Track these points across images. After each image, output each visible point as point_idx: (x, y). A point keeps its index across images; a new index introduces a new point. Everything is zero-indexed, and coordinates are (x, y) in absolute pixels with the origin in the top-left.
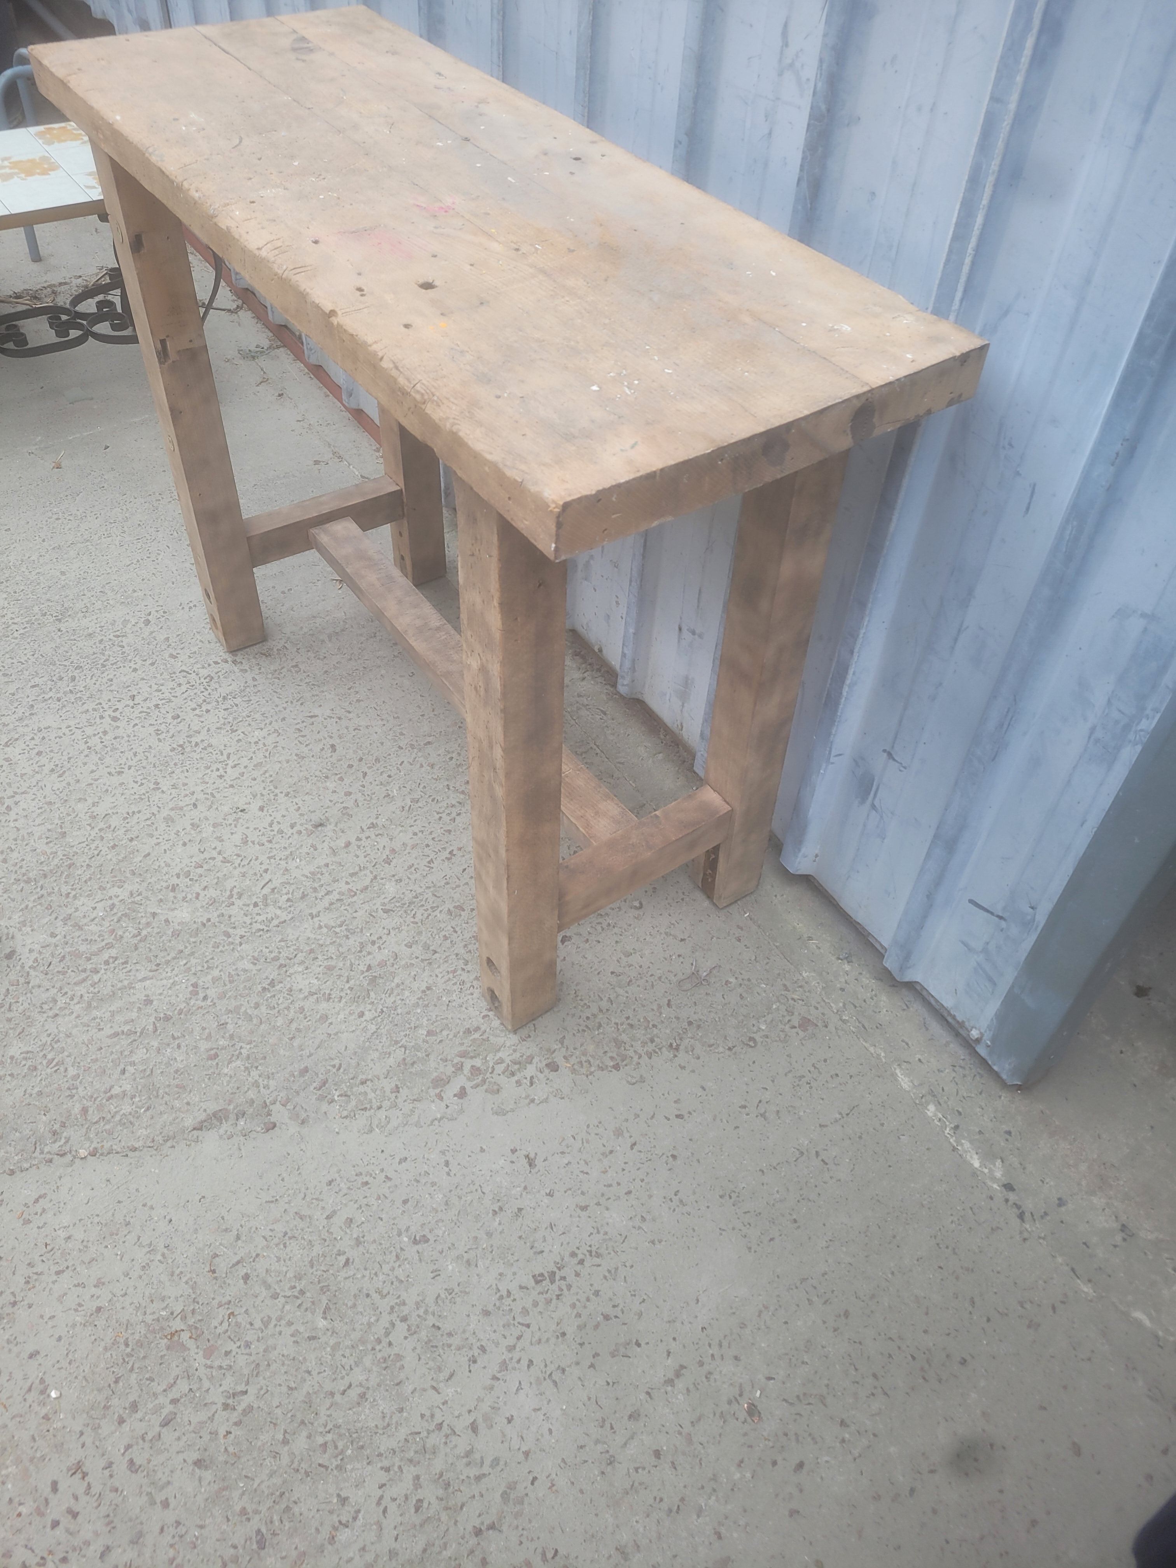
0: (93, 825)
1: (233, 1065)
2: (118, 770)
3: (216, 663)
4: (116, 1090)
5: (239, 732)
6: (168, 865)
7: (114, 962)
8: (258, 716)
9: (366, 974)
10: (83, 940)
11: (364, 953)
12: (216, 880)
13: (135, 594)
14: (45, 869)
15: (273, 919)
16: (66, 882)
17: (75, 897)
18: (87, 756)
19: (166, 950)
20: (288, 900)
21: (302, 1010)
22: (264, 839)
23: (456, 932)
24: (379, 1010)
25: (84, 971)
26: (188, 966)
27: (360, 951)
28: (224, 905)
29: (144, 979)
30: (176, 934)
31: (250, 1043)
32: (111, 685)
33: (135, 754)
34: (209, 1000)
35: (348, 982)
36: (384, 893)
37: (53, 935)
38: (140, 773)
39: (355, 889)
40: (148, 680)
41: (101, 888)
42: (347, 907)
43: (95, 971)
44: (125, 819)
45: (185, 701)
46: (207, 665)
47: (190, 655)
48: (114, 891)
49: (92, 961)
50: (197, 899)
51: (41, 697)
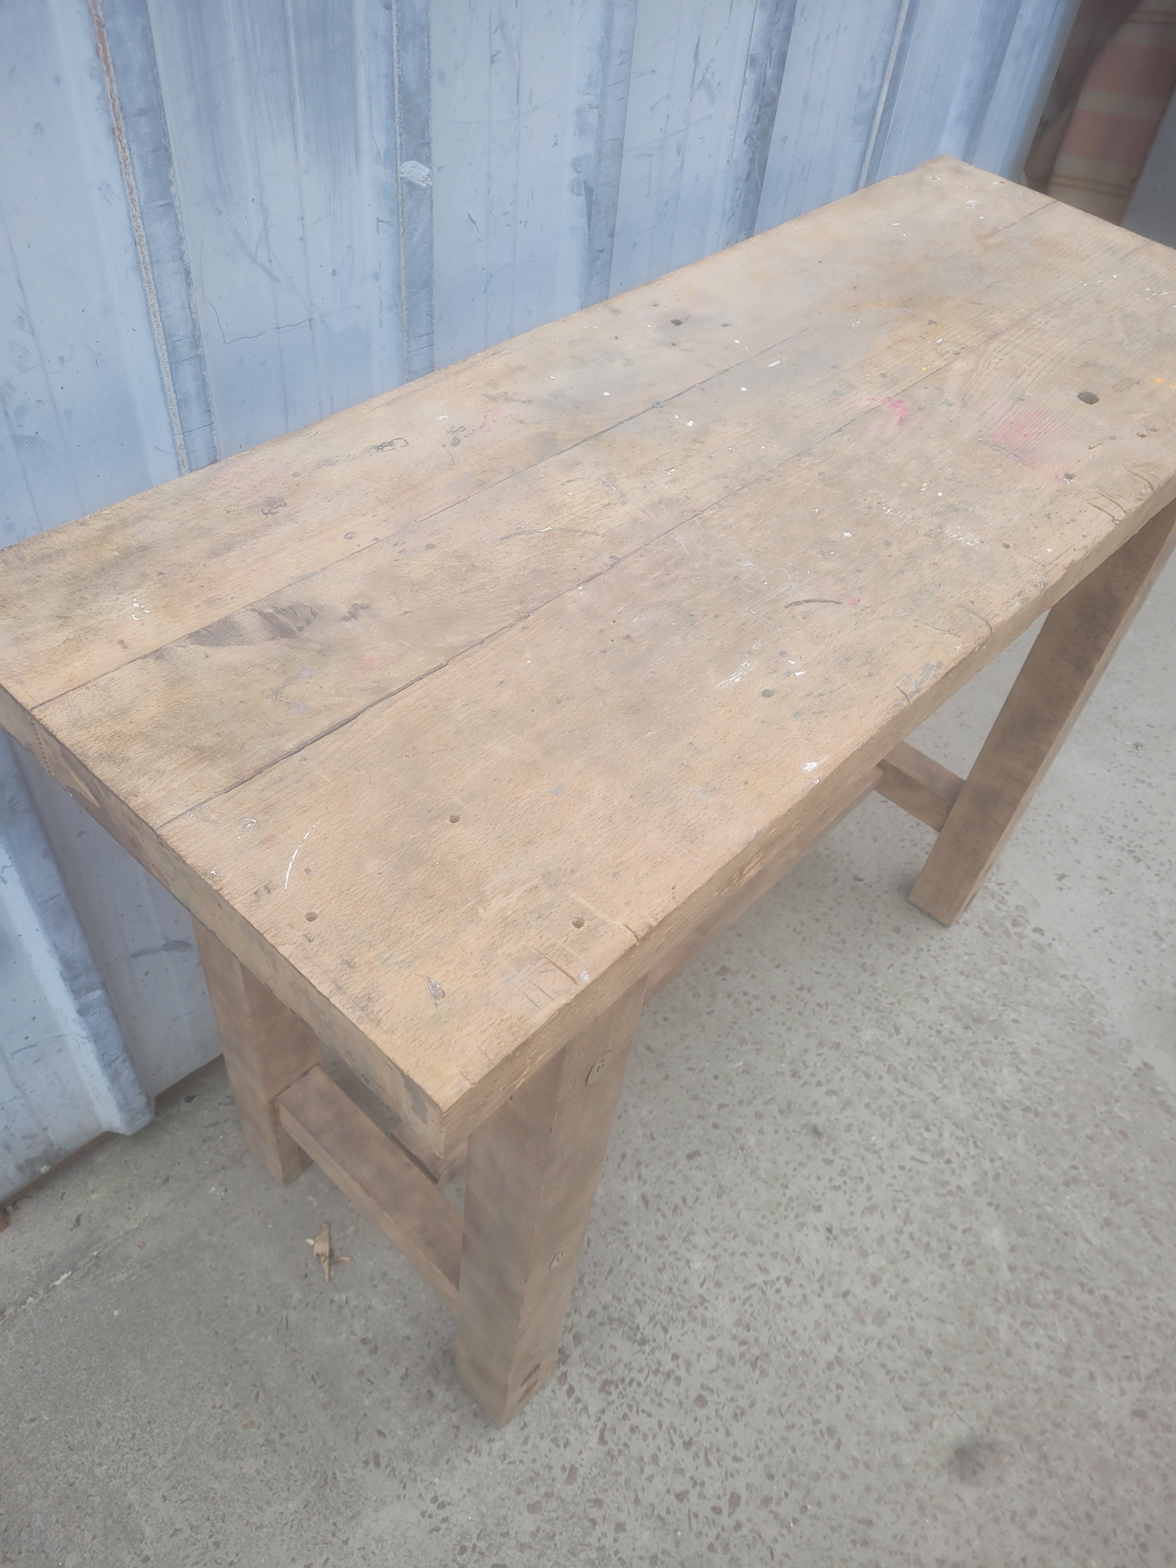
0: (930, 1419)
1: (1120, 1113)
2: (826, 1437)
3: (571, 1391)
5: (702, 1291)
6: (943, 1286)
7: (1087, 1284)
8: (665, 1277)
9: (974, 1029)
10: (1081, 1336)
11: (953, 1037)
12: (938, 1220)
14: (1017, 1446)
15: (957, 1138)
16: (1022, 1404)
17: (1036, 1379)
18: (819, 1504)
19: (1045, 1234)
20: (928, 1129)
21: (1038, 1073)
22: (861, 1187)
23: (892, 965)
24: (1004, 1008)
25: (1112, 1313)
26: (1051, 1203)
27: (953, 1040)
28: (964, 1196)
29: (1086, 1240)
30: (1022, 1233)
31: (1094, 1108)
32: (664, 1552)
33: (790, 1427)
34: (1074, 1163)
35: (990, 1042)
36: (877, 1039)
37: (1092, 1377)
38: (820, 1402)
39: (886, 1068)
40: (636, 1490)
41: (1009, 1353)
42: (910, 1069)
43: (1105, 1299)
44: (901, 1379)
45: (665, 1404)
46: (579, 1406)
47: (562, 1447)
48: (1004, 1334)
49: (1098, 1311)
50: (970, 1229)
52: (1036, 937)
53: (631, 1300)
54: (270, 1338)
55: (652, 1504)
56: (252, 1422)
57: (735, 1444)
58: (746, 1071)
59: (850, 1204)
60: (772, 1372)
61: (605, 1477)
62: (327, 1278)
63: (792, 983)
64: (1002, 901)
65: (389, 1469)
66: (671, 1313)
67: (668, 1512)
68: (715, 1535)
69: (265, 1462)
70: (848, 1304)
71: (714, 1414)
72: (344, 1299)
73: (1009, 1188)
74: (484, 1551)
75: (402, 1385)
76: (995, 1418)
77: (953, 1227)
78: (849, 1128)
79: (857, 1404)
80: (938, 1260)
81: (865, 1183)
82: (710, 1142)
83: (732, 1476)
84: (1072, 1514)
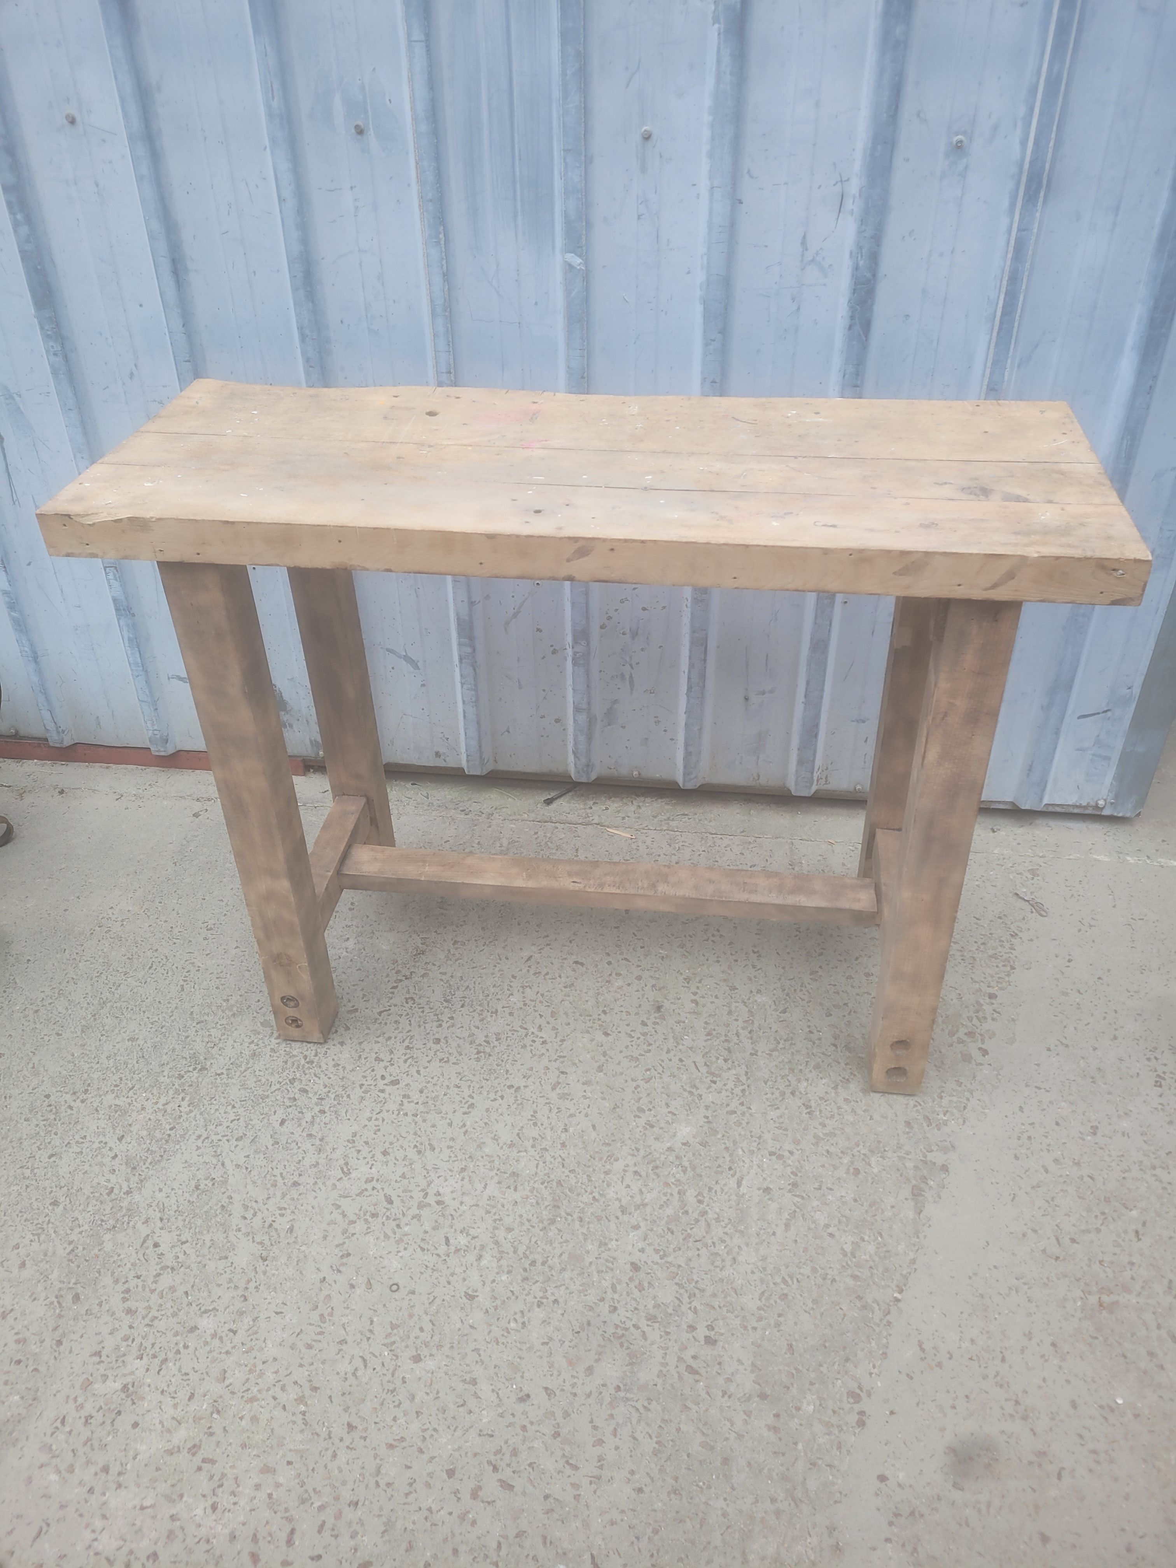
0: (522, 1150)
1: (873, 1163)
2: (466, 1106)
4: (848, 1248)
5: (500, 1009)
7: (704, 1197)
8: (493, 990)
10: (660, 1208)
12: (664, 1096)
13: (232, 1002)
14: (546, 1203)
15: (738, 1078)
16: (578, 1195)
17: (602, 1195)
18: (424, 1121)
19: (717, 1157)
20: (726, 1060)
22: (645, 1047)
25: (697, 1221)
26: (746, 1151)
28: (697, 1101)
29: (739, 1184)
30: (704, 1144)
32: (344, 1068)
33: (458, 1087)
34: (795, 1151)
36: (764, 1005)
37: (636, 1227)
39: (748, 1019)
41: (607, 1173)
42: (762, 1031)
43: (704, 1213)
44: (535, 1124)
46: (390, 995)
48: (619, 1166)
49: (690, 1211)
50: (675, 1115)
51: (304, 1124)
53: (466, 984)
59: (627, 1047)
60: (482, 1062)
66: (475, 1003)
70: (558, 1077)
73: (732, 1123)
76: (554, 1184)
77: (668, 1106)
78: (680, 1022)
79: (499, 1110)
82: (596, 966)
84: (527, 1253)
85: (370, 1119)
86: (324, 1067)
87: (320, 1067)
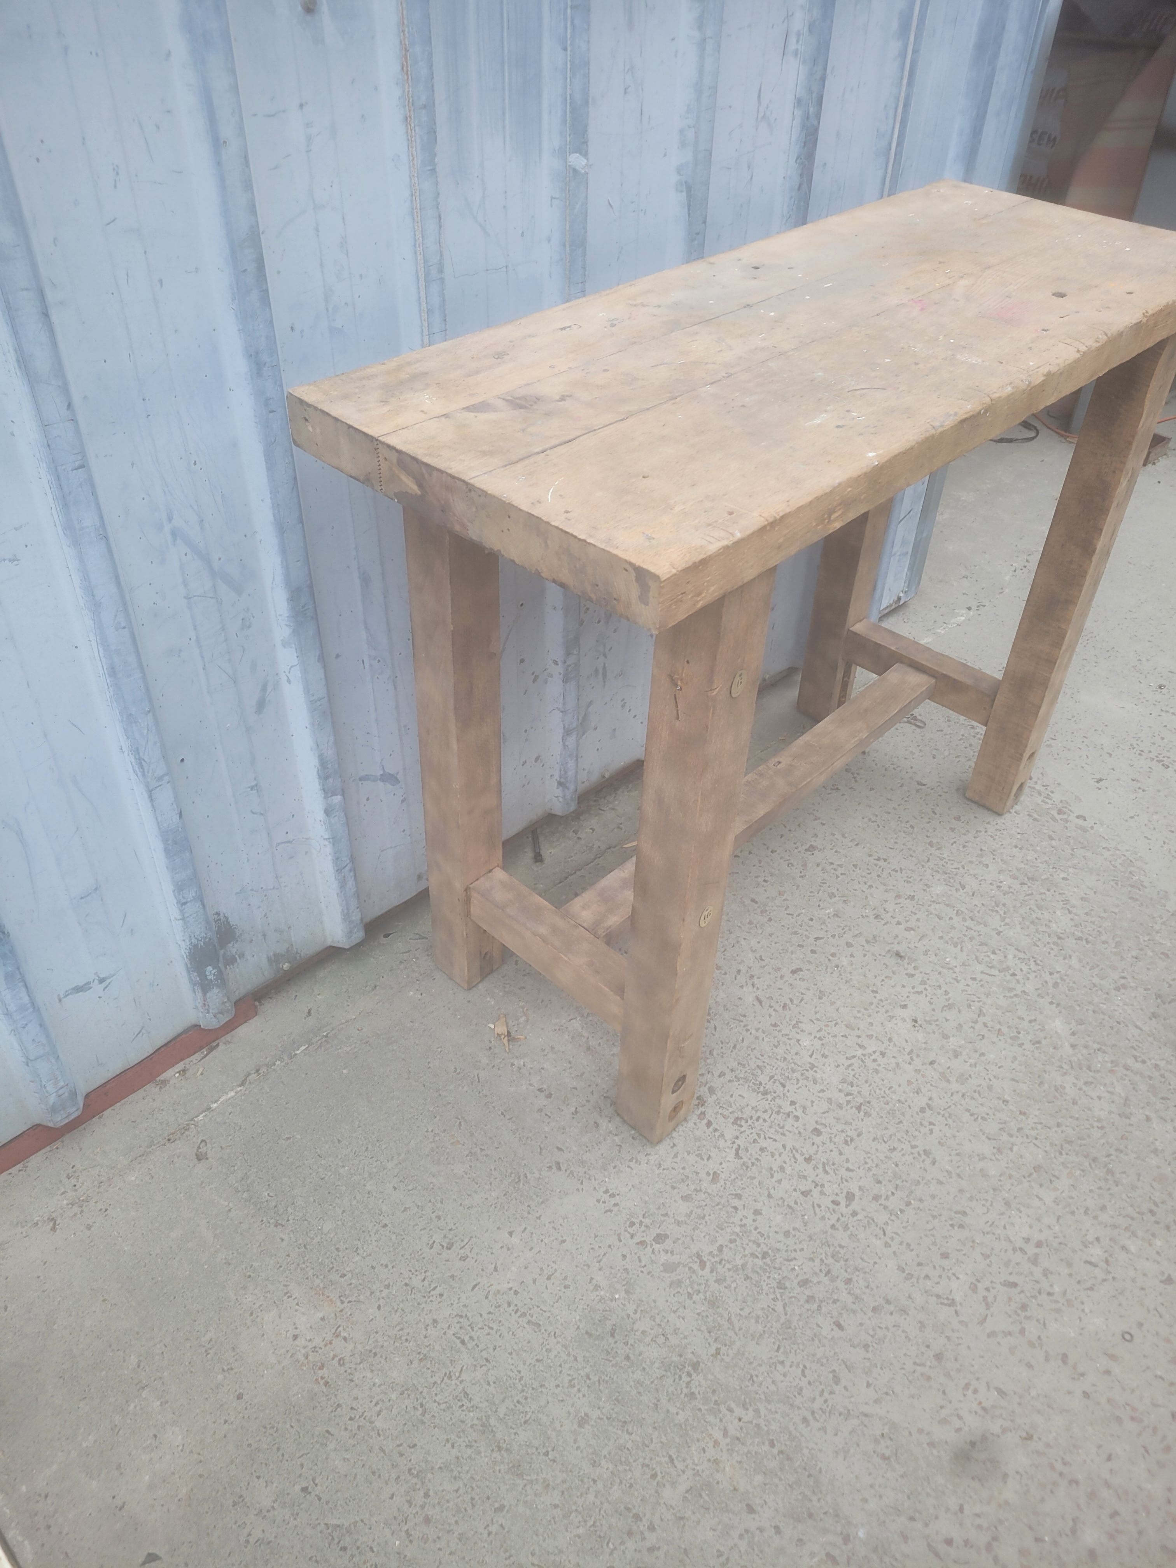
0: (1010, 1146)
1: (1161, 941)
2: (923, 1157)
3: (709, 1124)
5: (812, 1060)
6: (1015, 1058)
7: (1140, 1057)
8: (780, 1051)
9: (1029, 884)
10: (1136, 1091)
11: (1011, 890)
12: (1007, 1014)
14: (1087, 1164)
15: (1019, 959)
16: (1089, 1136)
17: (1099, 1121)
18: (921, 1200)
19: (1101, 1023)
20: (994, 953)
21: (1087, 914)
22: (940, 992)
23: (955, 842)
24: (1054, 870)
25: (1162, 1076)
26: (1104, 1002)
27: (1012, 892)
28: (1029, 998)
29: (1137, 1027)
30: (1080, 1022)
31: (1137, 937)
32: (795, 1229)
33: (893, 1150)
34: (1123, 974)
35: (1044, 893)
36: (946, 893)
37: (1148, 1119)
39: (955, 912)
40: (768, 1189)
41: (1075, 1103)
42: (976, 912)
43: (1156, 1066)
44: (984, 1119)
45: (787, 1133)
46: (717, 1134)
47: (705, 1160)
48: (1070, 1090)
49: (1151, 1074)
50: (1035, 1020)
51: (854, 1307)
52: (1080, 822)
53: (753, 1066)
54: (466, 1088)
55: (782, 1198)
56: (458, 1141)
57: (848, 1160)
58: (836, 915)
59: (931, 1003)
60: (874, 1114)
61: (742, 1180)
62: (507, 1049)
63: (870, 856)
64: (1048, 797)
65: (568, 1172)
66: (787, 1074)
67: (796, 1203)
68: (836, 1219)
69: (470, 1166)
70: (935, 1069)
71: (828, 1140)
72: (522, 1063)
73: (1067, 992)
74: (649, 1224)
75: (573, 1118)
76: (1066, 1146)
77: (1021, 1018)
78: (926, 953)
79: (947, 1135)
80: (1009, 1041)
81: (943, 989)
82: (810, 962)
83: (847, 1181)
84: (1137, 1210)
85: (887, 1245)
86: (780, 1246)
87: (779, 1250)
